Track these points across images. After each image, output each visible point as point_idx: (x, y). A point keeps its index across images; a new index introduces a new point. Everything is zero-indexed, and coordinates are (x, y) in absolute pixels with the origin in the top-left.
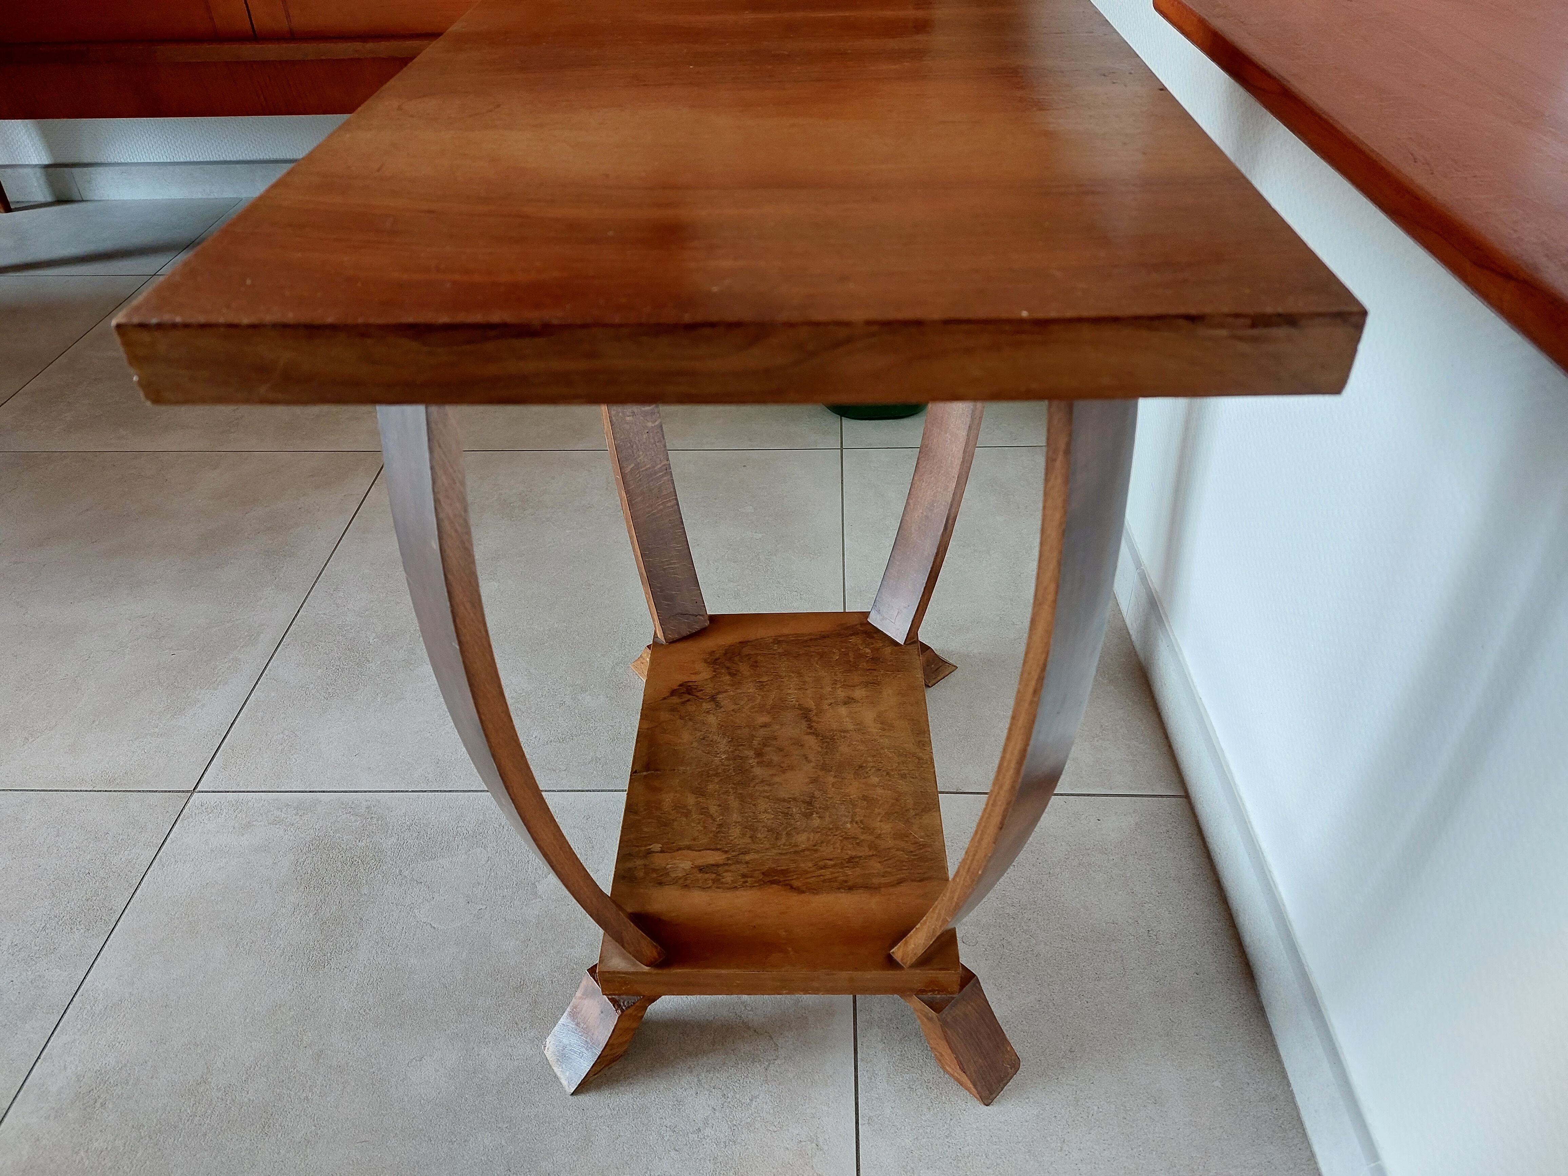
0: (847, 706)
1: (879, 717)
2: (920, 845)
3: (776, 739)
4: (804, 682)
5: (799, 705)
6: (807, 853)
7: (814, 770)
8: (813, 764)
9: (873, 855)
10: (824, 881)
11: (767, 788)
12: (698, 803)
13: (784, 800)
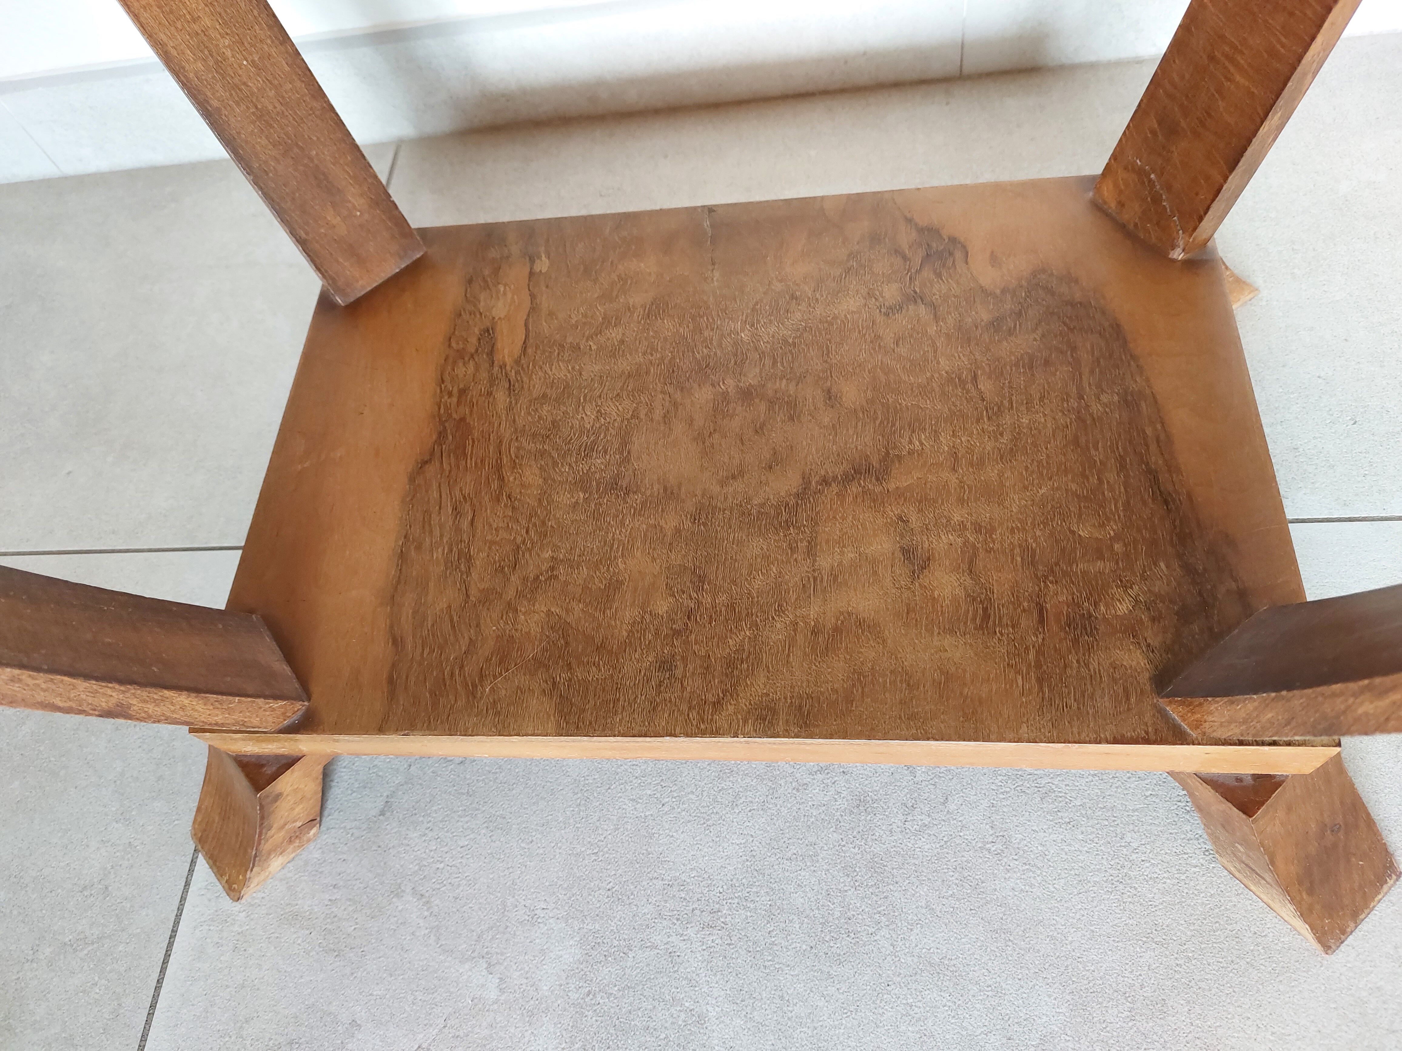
0: (899, 554)
1: (860, 623)
2: (475, 686)
3: (791, 418)
4: (980, 464)
5: (899, 458)
6: (495, 485)
7: (699, 492)
8: (716, 489)
9: (468, 596)
10: (427, 513)
11: (658, 414)
12: (630, 309)
13: (624, 443)
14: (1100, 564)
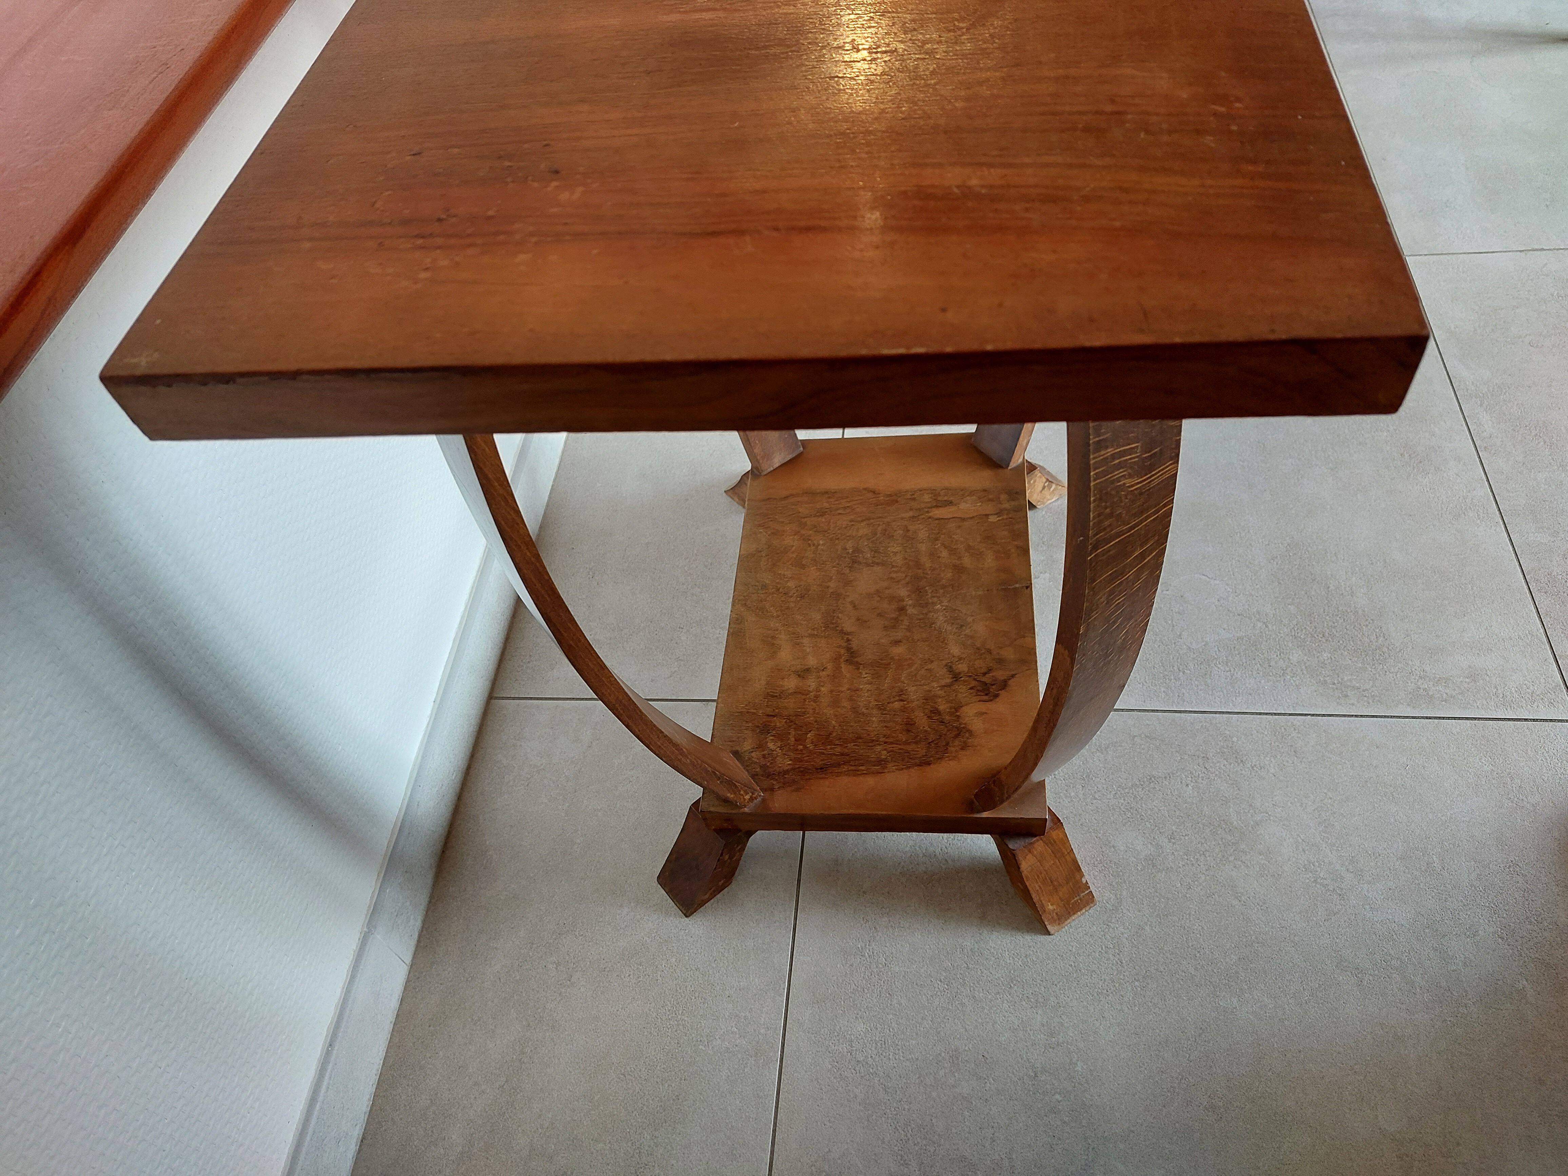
0: (806, 667)
1: (775, 652)
2: (763, 526)
3: (885, 627)
4: (851, 699)
5: (858, 669)
6: (860, 519)
7: (848, 594)
8: (848, 600)
9: (804, 518)
10: (847, 497)
11: (894, 575)
12: (960, 558)
13: (878, 564)
14: (793, 739)
